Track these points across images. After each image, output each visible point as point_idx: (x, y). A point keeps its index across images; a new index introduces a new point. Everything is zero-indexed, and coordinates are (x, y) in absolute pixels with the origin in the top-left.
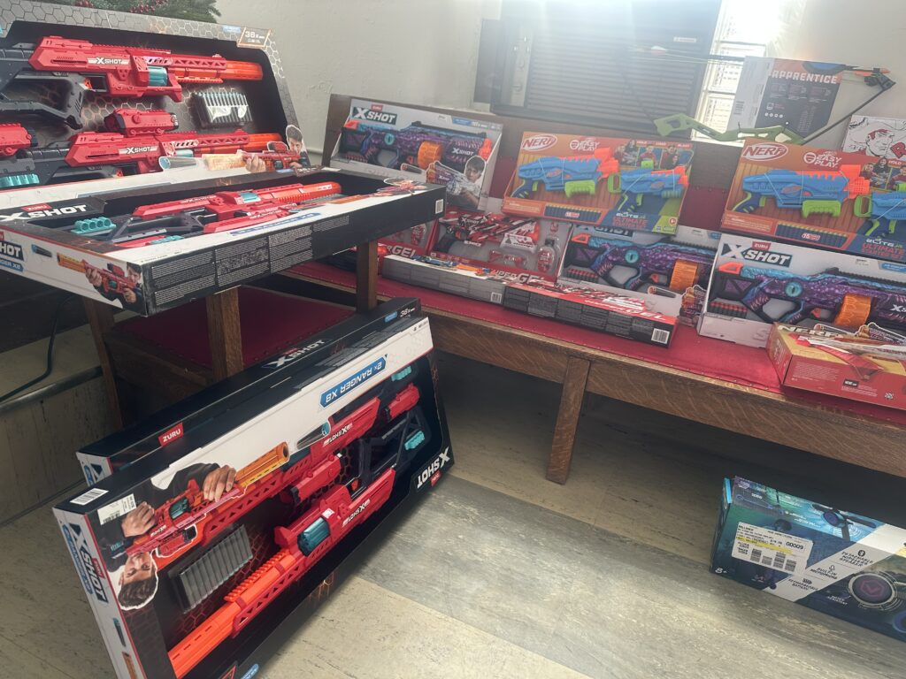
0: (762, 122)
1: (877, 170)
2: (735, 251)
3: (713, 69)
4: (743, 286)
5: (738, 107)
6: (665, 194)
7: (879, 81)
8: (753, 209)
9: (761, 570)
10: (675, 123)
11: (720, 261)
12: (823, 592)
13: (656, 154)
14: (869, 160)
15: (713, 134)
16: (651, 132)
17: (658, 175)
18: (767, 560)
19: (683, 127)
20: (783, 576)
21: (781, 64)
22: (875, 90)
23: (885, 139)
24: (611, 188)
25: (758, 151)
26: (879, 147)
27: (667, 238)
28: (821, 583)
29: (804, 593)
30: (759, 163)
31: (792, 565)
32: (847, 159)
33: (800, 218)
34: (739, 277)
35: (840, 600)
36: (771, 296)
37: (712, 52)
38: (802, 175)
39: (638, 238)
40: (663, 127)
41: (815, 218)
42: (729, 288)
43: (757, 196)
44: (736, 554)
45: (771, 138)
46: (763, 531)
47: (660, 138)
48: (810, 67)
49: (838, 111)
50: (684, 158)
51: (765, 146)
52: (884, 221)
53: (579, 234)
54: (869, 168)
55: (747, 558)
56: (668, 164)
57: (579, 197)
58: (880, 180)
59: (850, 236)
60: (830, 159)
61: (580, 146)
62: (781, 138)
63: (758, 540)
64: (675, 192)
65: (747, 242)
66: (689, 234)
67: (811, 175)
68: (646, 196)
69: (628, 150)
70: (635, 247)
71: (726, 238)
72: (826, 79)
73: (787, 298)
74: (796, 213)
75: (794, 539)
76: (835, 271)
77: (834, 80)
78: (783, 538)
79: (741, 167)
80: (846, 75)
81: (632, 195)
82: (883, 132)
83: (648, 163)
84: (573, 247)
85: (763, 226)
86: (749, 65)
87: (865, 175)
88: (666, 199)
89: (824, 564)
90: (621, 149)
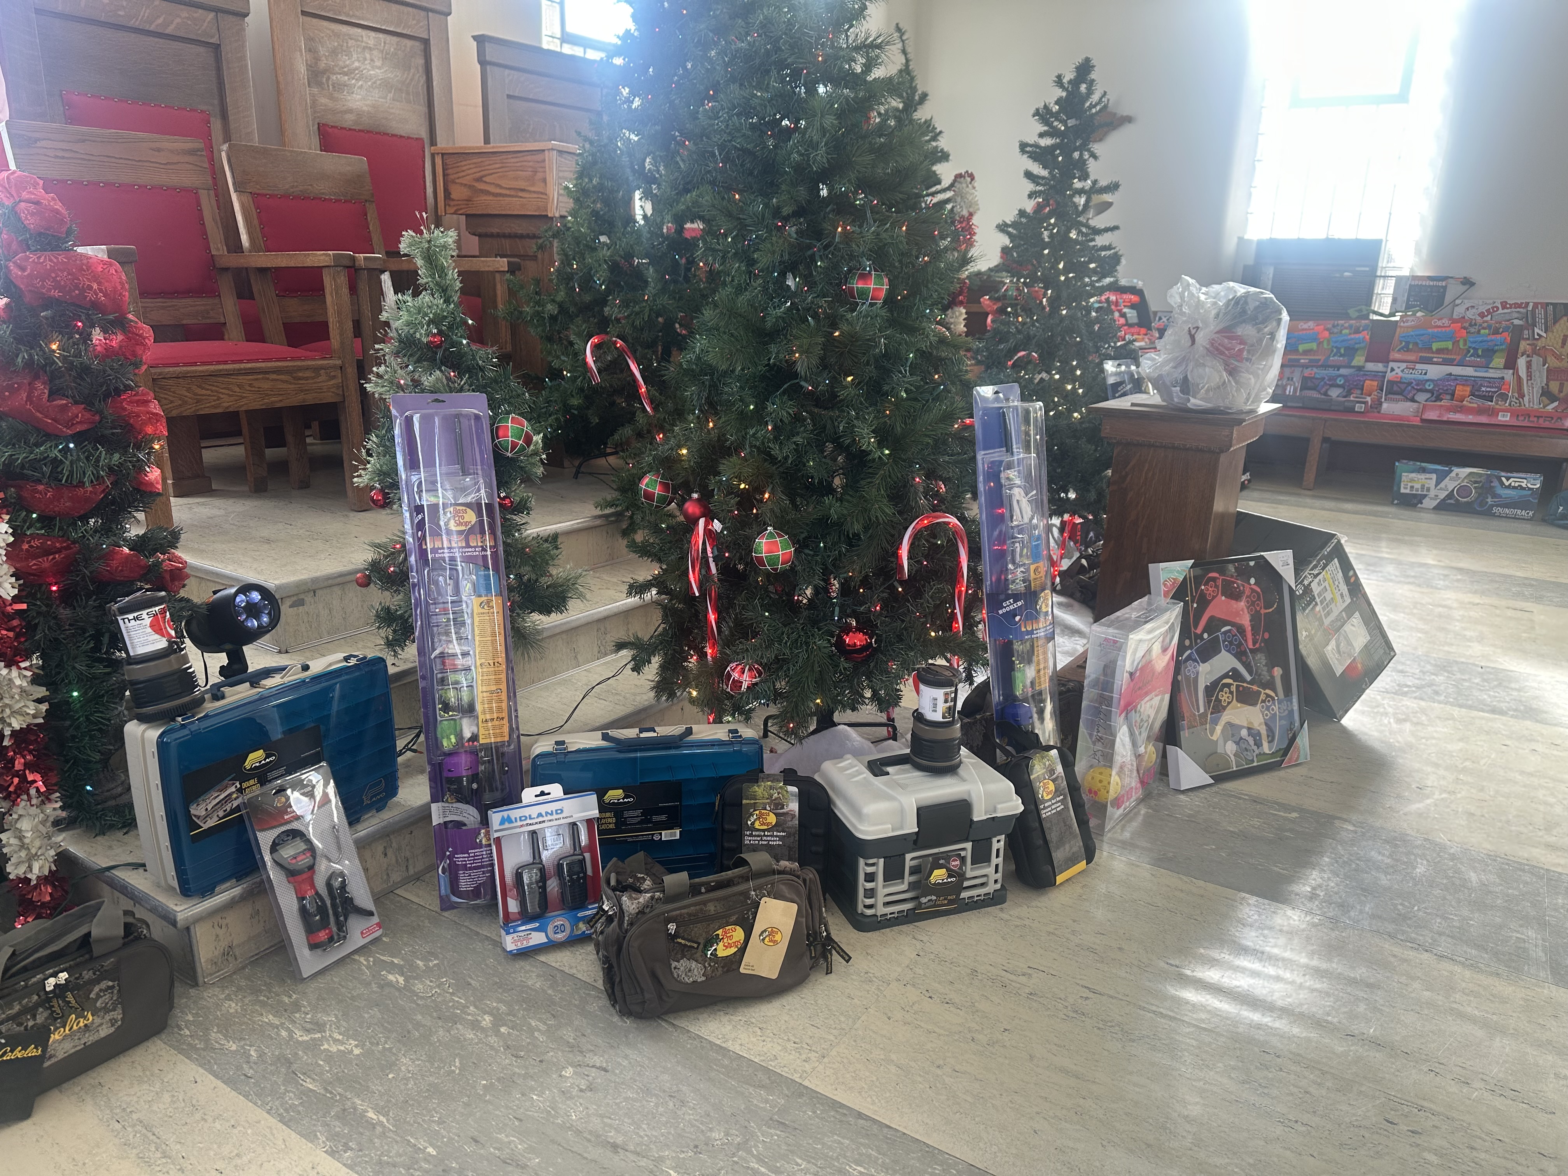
0: (1408, 307)
1: (1471, 325)
2: (1397, 370)
3: (1380, 283)
4: (1403, 386)
5: (1395, 300)
6: (1357, 346)
7: (1468, 283)
8: (1406, 349)
9: (1415, 496)
10: (1360, 311)
11: (1389, 376)
12: (1444, 500)
13: (1350, 327)
14: (1466, 321)
15: (1382, 315)
16: (1347, 317)
17: (1353, 336)
18: (1417, 490)
19: (1365, 312)
20: (1425, 496)
21: (1414, 278)
22: (1467, 287)
23: (1474, 310)
24: (1325, 345)
25: (1407, 321)
26: (1470, 315)
27: (1360, 368)
28: (1443, 495)
29: (1435, 503)
30: (1408, 327)
31: (1428, 490)
32: (1454, 321)
33: (1433, 353)
34: (1400, 382)
35: (1452, 501)
36: (1418, 390)
37: (1379, 274)
38: (1430, 331)
39: (1343, 371)
40: (1352, 312)
41: (1439, 351)
42: (1395, 388)
43: (1408, 343)
44: (1403, 491)
45: (1414, 314)
46: (1413, 475)
47: (1351, 319)
48: (1430, 278)
49: (1448, 299)
50: (1366, 328)
51: (1410, 319)
52: (1475, 349)
53: (1307, 372)
54: (1467, 325)
55: (1408, 491)
56: (1357, 331)
57: (1306, 352)
58: (1472, 330)
59: (1458, 358)
60: (1446, 322)
61: (1305, 326)
62: (1419, 314)
63: (1412, 480)
64: (1362, 345)
65: (1404, 365)
66: (1370, 366)
67: (1436, 330)
68: (1346, 349)
69: (1334, 326)
70: (1340, 376)
71: (1391, 364)
72: (1440, 284)
73: (1427, 391)
74: (1430, 349)
75: (1428, 476)
76: (1450, 374)
77: (1444, 284)
78: (1422, 476)
79: (1398, 330)
80: (1450, 281)
81: (1338, 349)
82: (1473, 307)
83: (1345, 331)
84: (1305, 379)
85: (1412, 357)
86: (1399, 279)
87: (1465, 328)
88: (1357, 350)
89: (1442, 485)
90: (1330, 326)
